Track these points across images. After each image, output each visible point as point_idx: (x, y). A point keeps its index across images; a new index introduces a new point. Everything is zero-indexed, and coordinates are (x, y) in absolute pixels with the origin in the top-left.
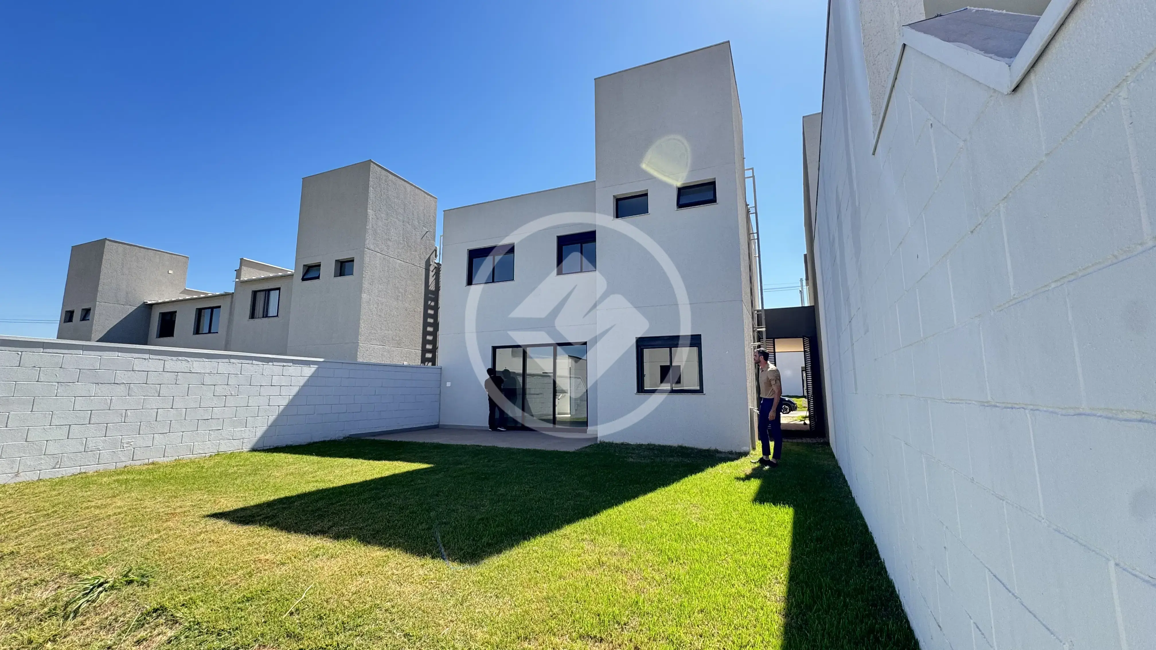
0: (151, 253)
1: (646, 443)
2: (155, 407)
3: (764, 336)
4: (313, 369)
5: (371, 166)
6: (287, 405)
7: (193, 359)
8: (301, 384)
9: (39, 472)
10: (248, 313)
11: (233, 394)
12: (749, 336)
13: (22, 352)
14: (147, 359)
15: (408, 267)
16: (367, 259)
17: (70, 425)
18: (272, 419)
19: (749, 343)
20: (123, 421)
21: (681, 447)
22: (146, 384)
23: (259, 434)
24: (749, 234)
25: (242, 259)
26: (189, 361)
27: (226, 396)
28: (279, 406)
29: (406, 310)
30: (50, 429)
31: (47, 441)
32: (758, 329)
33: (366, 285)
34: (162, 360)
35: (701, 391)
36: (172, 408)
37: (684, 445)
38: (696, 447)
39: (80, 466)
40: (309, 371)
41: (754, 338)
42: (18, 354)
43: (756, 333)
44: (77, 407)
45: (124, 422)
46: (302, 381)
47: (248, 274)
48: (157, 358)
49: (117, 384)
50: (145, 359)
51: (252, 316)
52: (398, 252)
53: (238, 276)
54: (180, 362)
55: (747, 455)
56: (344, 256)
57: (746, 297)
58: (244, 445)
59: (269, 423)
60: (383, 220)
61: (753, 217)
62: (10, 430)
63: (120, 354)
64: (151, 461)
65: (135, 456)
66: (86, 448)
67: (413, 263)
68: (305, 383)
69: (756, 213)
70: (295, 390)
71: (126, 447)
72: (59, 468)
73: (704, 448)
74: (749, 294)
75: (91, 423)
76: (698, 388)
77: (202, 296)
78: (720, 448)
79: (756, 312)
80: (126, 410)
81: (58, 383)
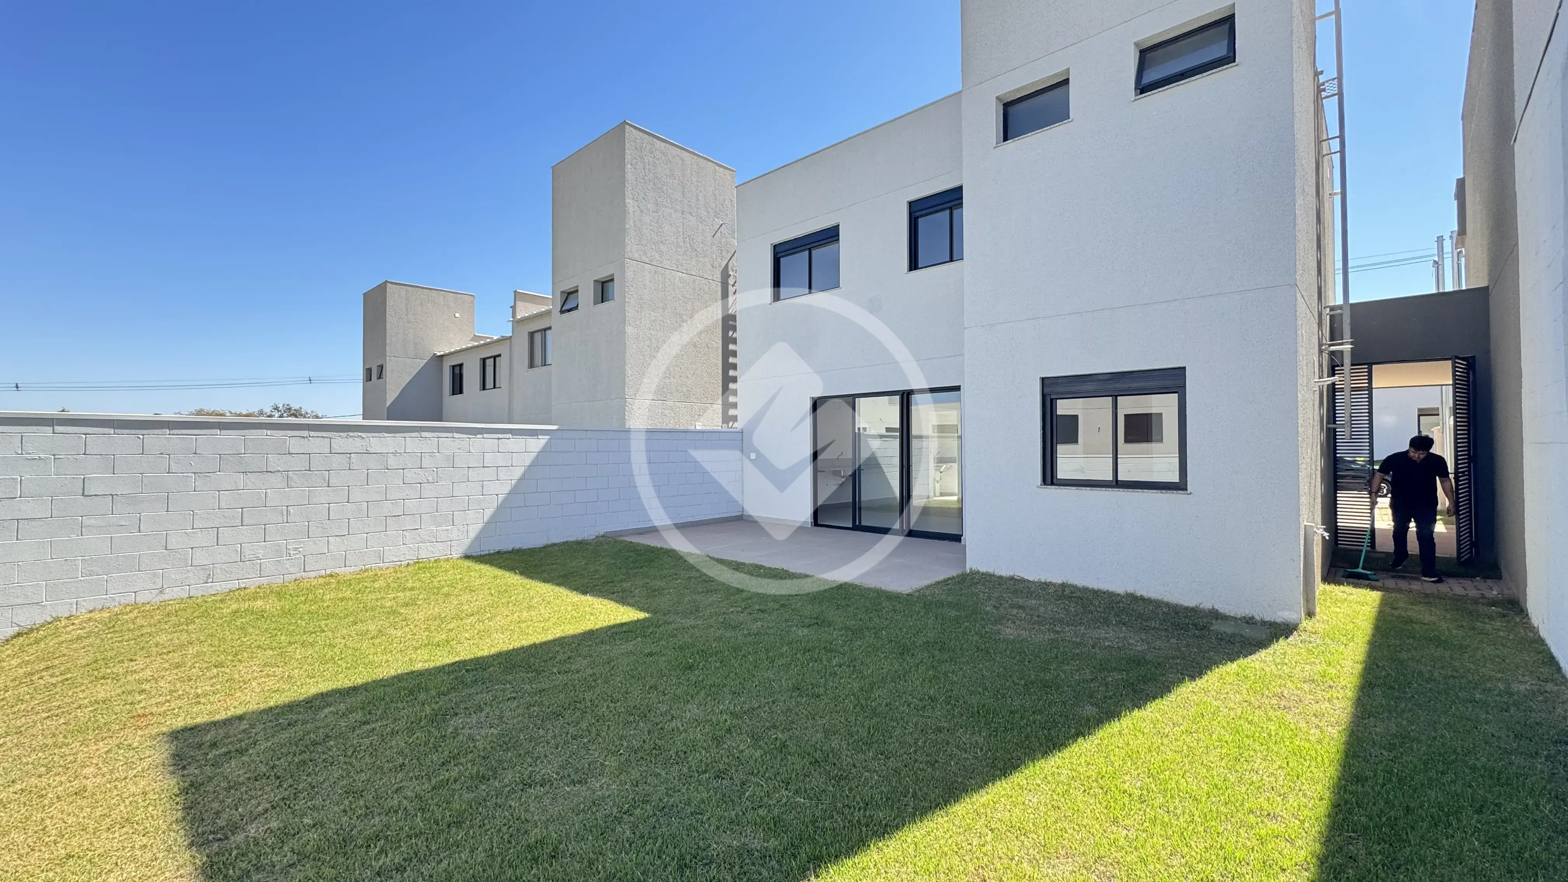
0: (434, 293)
1: (1060, 581)
2: (326, 502)
3: (1347, 361)
4: (543, 440)
5: (627, 130)
6: (510, 493)
7: (370, 435)
8: (527, 464)
9: (188, 587)
10: (526, 362)
11: (430, 481)
12: (1310, 365)
13: (143, 435)
14: (307, 437)
15: (694, 281)
16: (629, 274)
17: (218, 528)
18: (489, 513)
19: (1309, 380)
20: (285, 521)
21: (1133, 598)
22: (309, 470)
23: (473, 534)
24: (1319, 142)
25: (515, 292)
26: (364, 438)
27: (420, 483)
28: (497, 495)
29: (695, 346)
30: (193, 533)
31: (192, 548)
32: (1333, 348)
33: (630, 313)
34: (326, 437)
35: (1180, 486)
36: (348, 502)
37: (1139, 594)
38: (1165, 599)
39: (238, 580)
40: (537, 444)
41: (1321, 366)
42: (139, 438)
43: (1325, 356)
44: (223, 505)
45: (287, 523)
46: (528, 459)
47: (525, 310)
48: (320, 435)
49: (271, 472)
50: (303, 437)
51: (532, 365)
52: (678, 260)
53: (514, 315)
54: (351, 439)
55: (1291, 633)
56: (602, 275)
57: (1306, 278)
58: (453, 549)
59: (486, 519)
60: (651, 213)
61: (1331, 106)
62: (144, 535)
63: (269, 432)
64: (328, 572)
65: (306, 567)
66: (242, 557)
67: (701, 274)
68: (533, 462)
69: (1340, 95)
70: (518, 472)
71: (294, 554)
72: (212, 582)
73: (1186, 604)
74: (1314, 273)
75: (244, 524)
76: (1176, 479)
77: (488, 340)
78: (1224, 608)
79: (1328, 310)
80: (287, 506)
81: (194, 473)
